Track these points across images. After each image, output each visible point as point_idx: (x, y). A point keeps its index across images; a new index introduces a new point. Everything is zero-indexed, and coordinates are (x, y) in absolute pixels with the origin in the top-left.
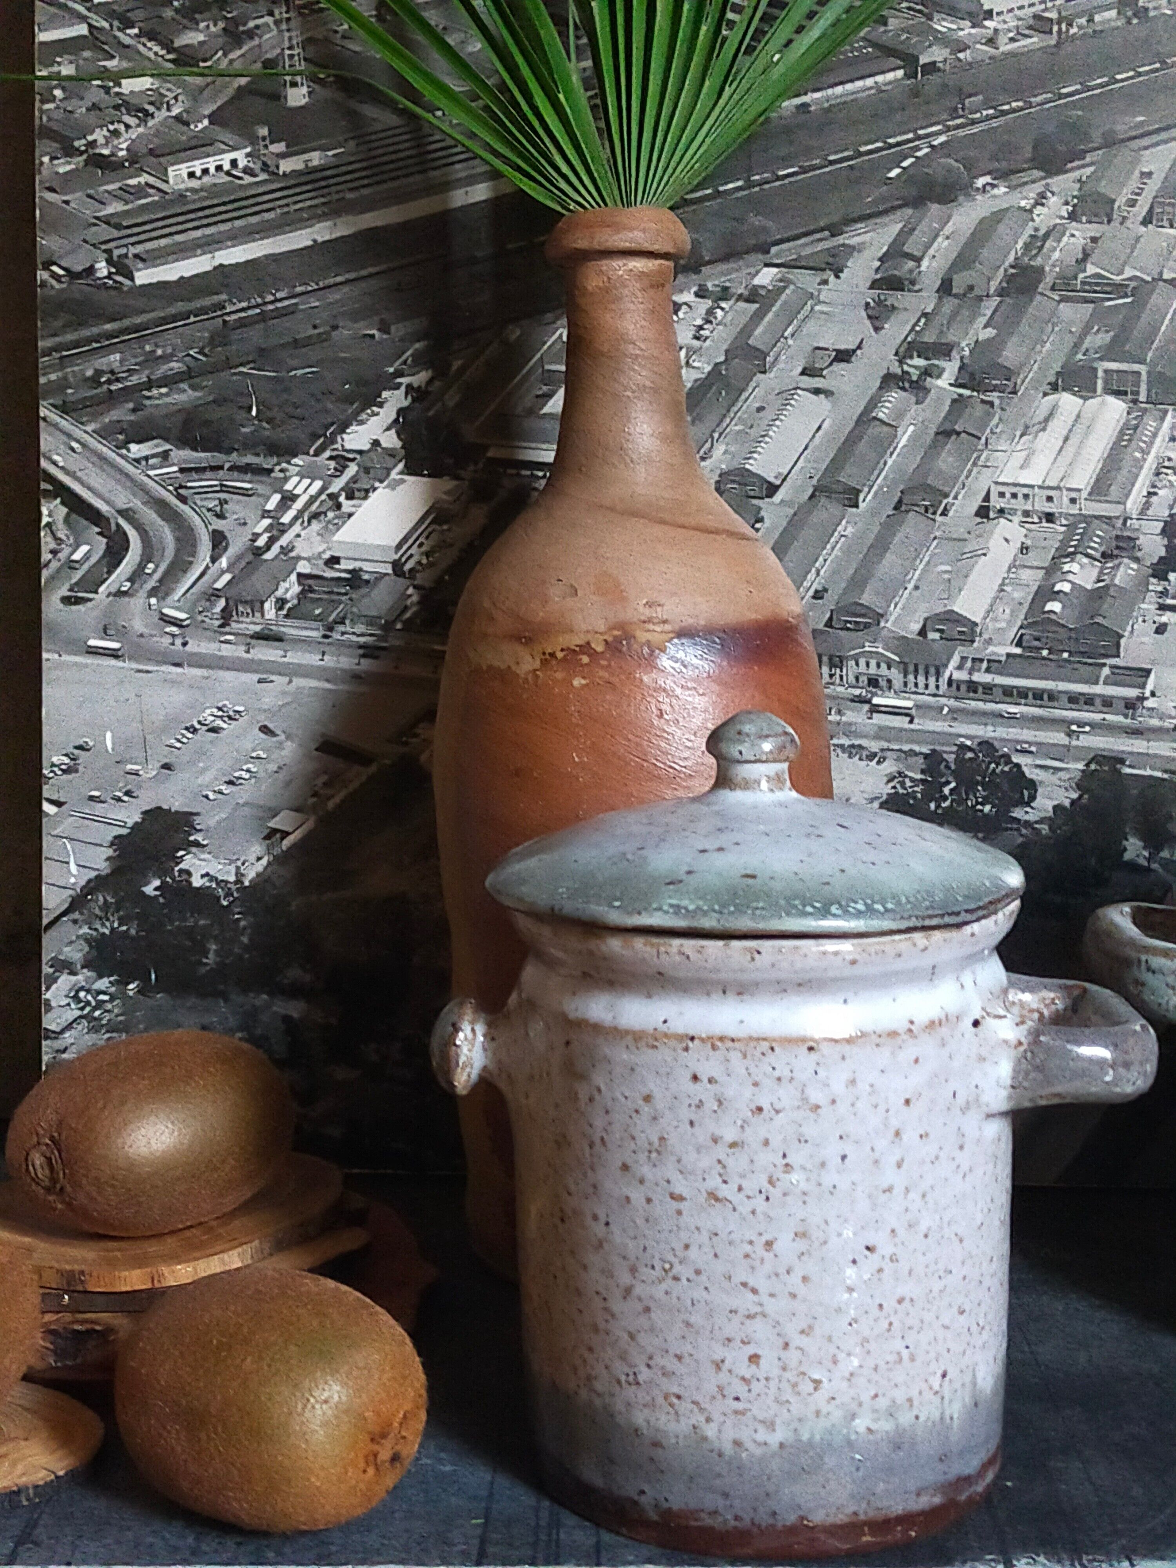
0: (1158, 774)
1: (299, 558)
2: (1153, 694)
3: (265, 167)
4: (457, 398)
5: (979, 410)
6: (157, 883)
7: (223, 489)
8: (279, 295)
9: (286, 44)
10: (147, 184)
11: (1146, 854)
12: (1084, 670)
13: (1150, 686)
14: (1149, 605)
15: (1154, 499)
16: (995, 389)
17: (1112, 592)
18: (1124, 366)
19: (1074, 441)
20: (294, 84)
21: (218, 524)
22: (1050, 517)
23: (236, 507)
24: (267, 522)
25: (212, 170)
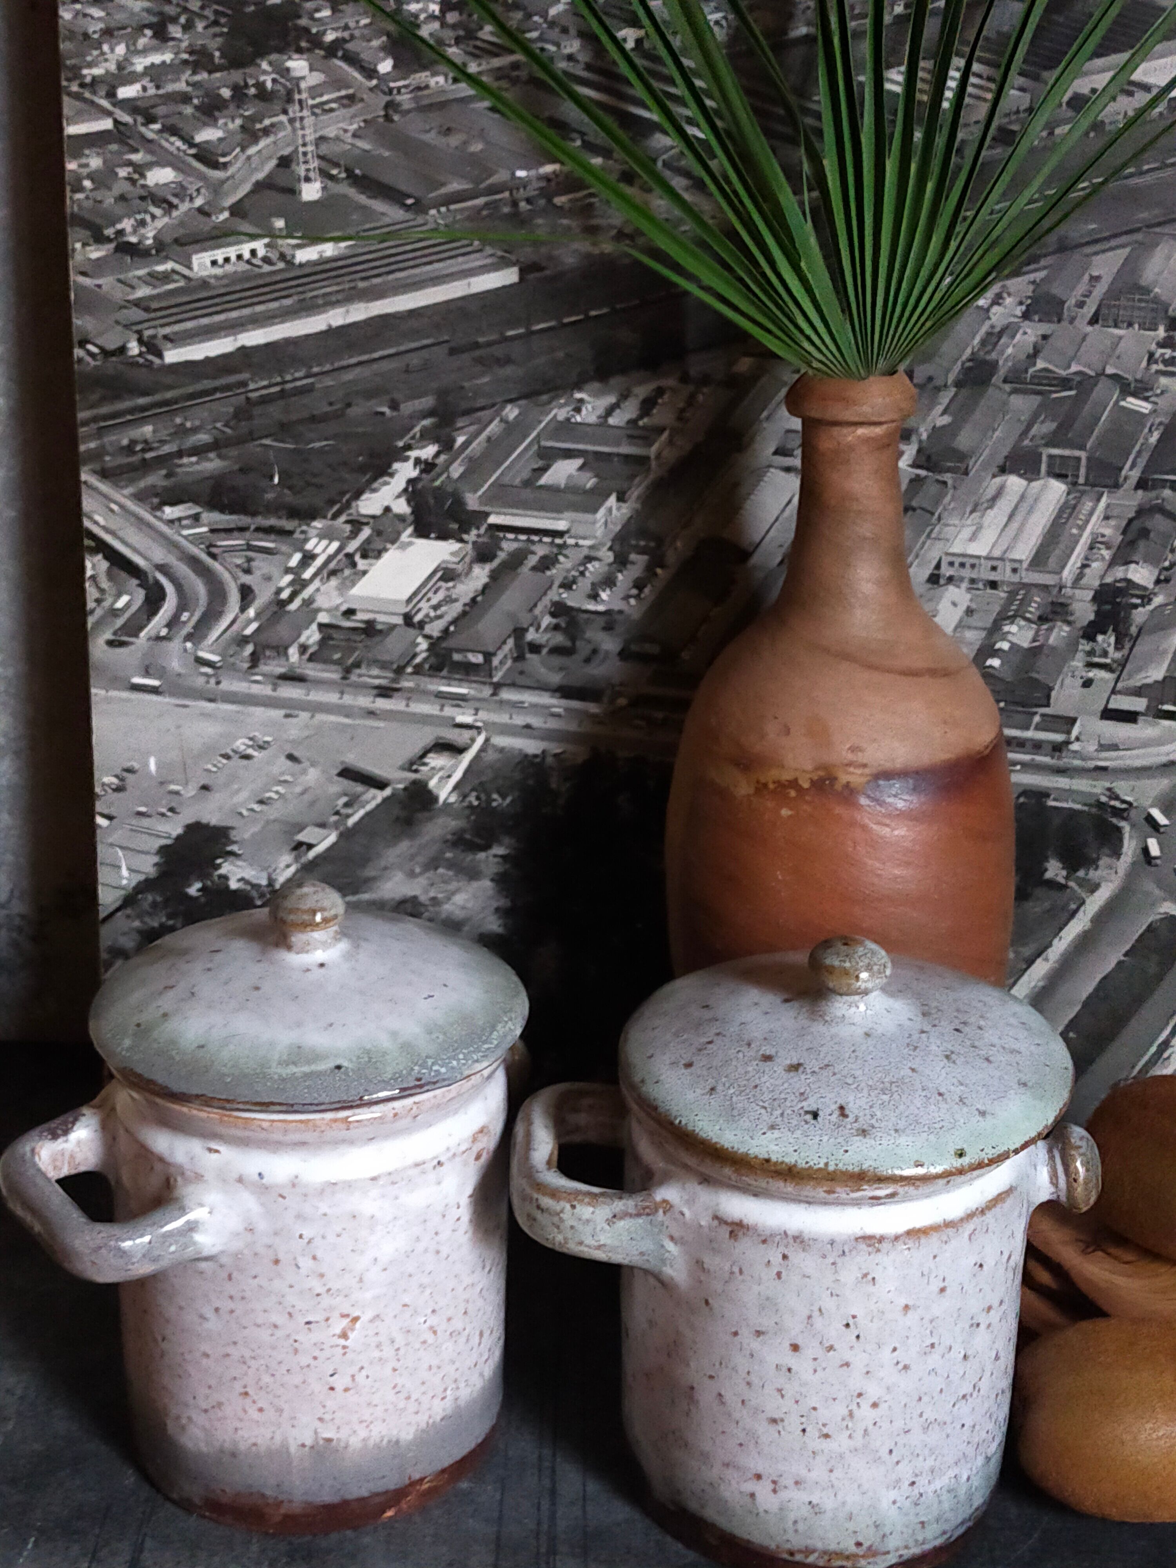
0: (1078, 807)
1: (319, 610)
2: (1078, 739)
3: (282, 257)
4: (461, 470)
5: (934, 489)
6: (198, 885)
7: (250, 548)
8: (297, 375)
9: (300, 142)
10: (174, 271)
11: (1064, 873)
12: (1019, 718)
13: (1075, 732)
14: (1078, 662)
15: (1087, 571)
16: (949, 470)
17: (1046, 651)
18: (1067, 452)
19: (1019, 518)
20: (308, 179)
21: (246, 579)
22: (993, 585)
23: (262, 564)
24: (289, 578)
25: (233, 258)
